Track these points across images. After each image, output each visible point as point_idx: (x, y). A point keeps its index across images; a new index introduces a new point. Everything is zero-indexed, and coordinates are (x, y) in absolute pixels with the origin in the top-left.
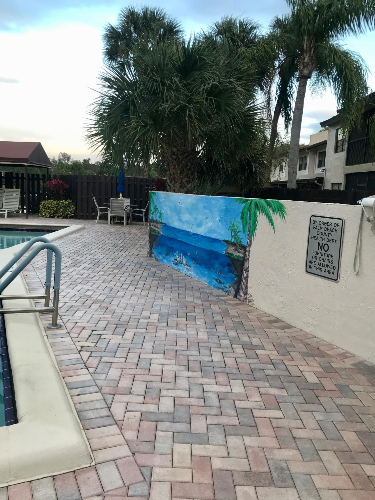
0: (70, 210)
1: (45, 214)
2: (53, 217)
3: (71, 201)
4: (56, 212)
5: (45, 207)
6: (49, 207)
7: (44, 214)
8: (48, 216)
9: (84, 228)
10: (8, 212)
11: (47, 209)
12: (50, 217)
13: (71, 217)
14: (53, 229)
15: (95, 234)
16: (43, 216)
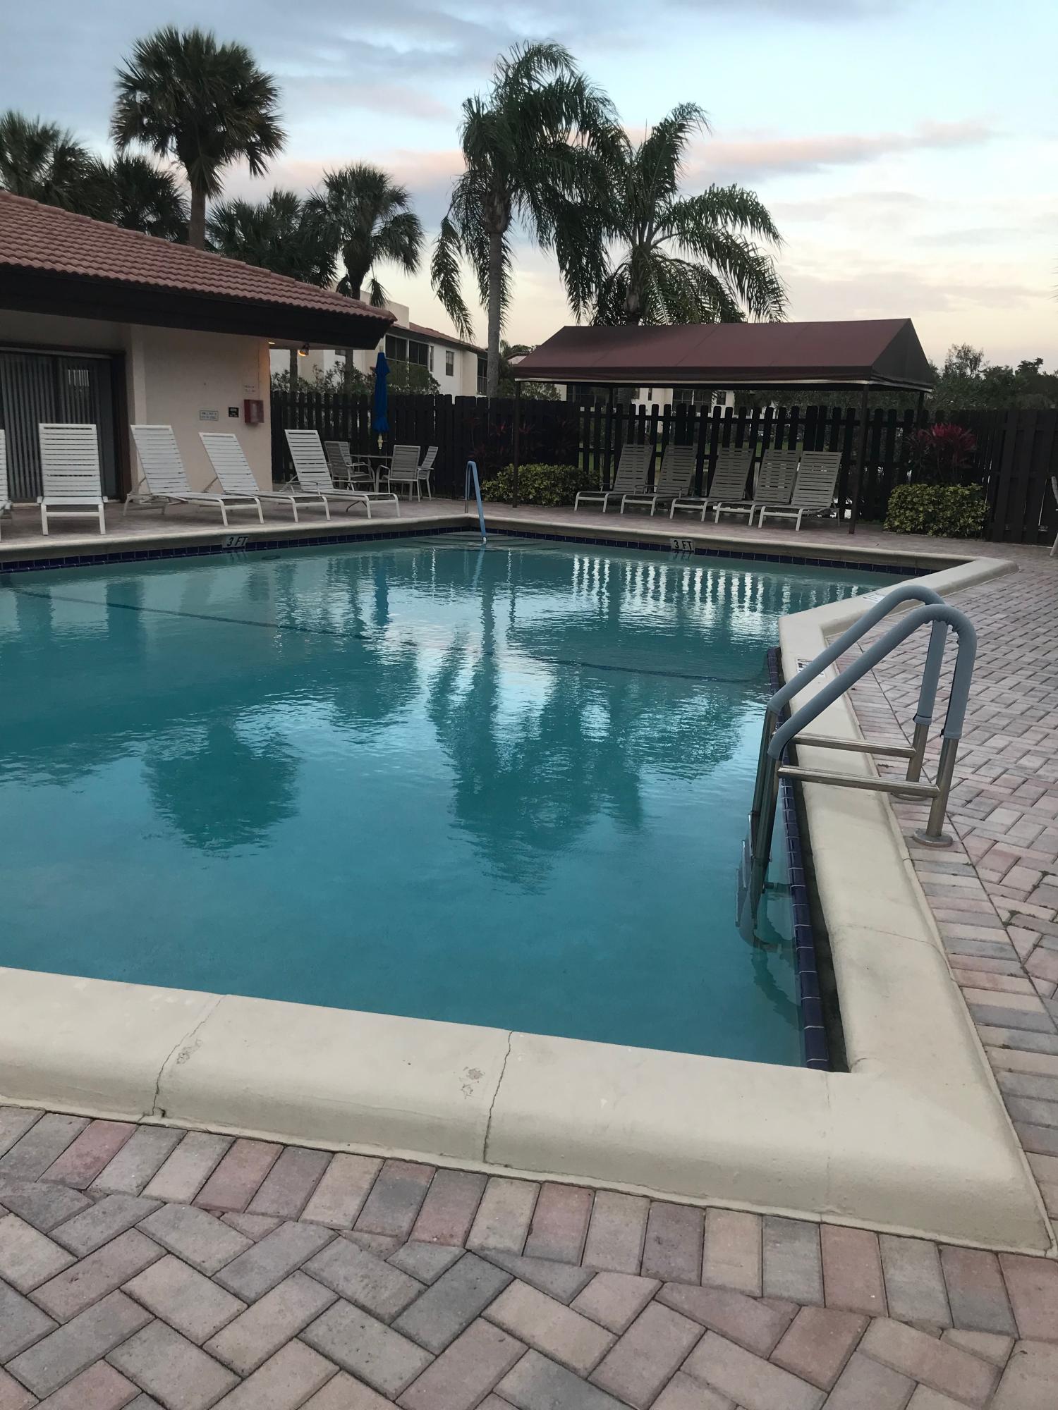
0: (973, 514)
1: (902, 523)
2: (923, 532)
3: (979, 487)
4: (931, 518)
5: (903, 504)
6: (915, 504)
7: (897, 523)
8: (908, 529)
9: (1014, 569)
10: (803, 515)
11: (907, 509)
12: (913, 531)
13: (974, 535)
14: (922, 566)
15: (1046, 588)
16: (893, 529)
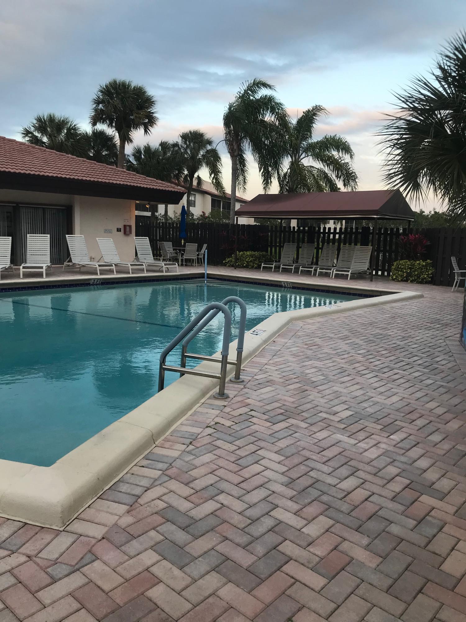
0: (427, 273)
1: (397, 277)
2: (406, 281)
3: (431, 262)
4: (409, 275)
5: (397, 269)
6: (402, 269)
7: (394, 277)
8: (400, 280)
9: (421, 296)
10: (351, 274)
11: (399, 271)
12: (402, 281)
13: (427, 283)
16: (393, 280)
